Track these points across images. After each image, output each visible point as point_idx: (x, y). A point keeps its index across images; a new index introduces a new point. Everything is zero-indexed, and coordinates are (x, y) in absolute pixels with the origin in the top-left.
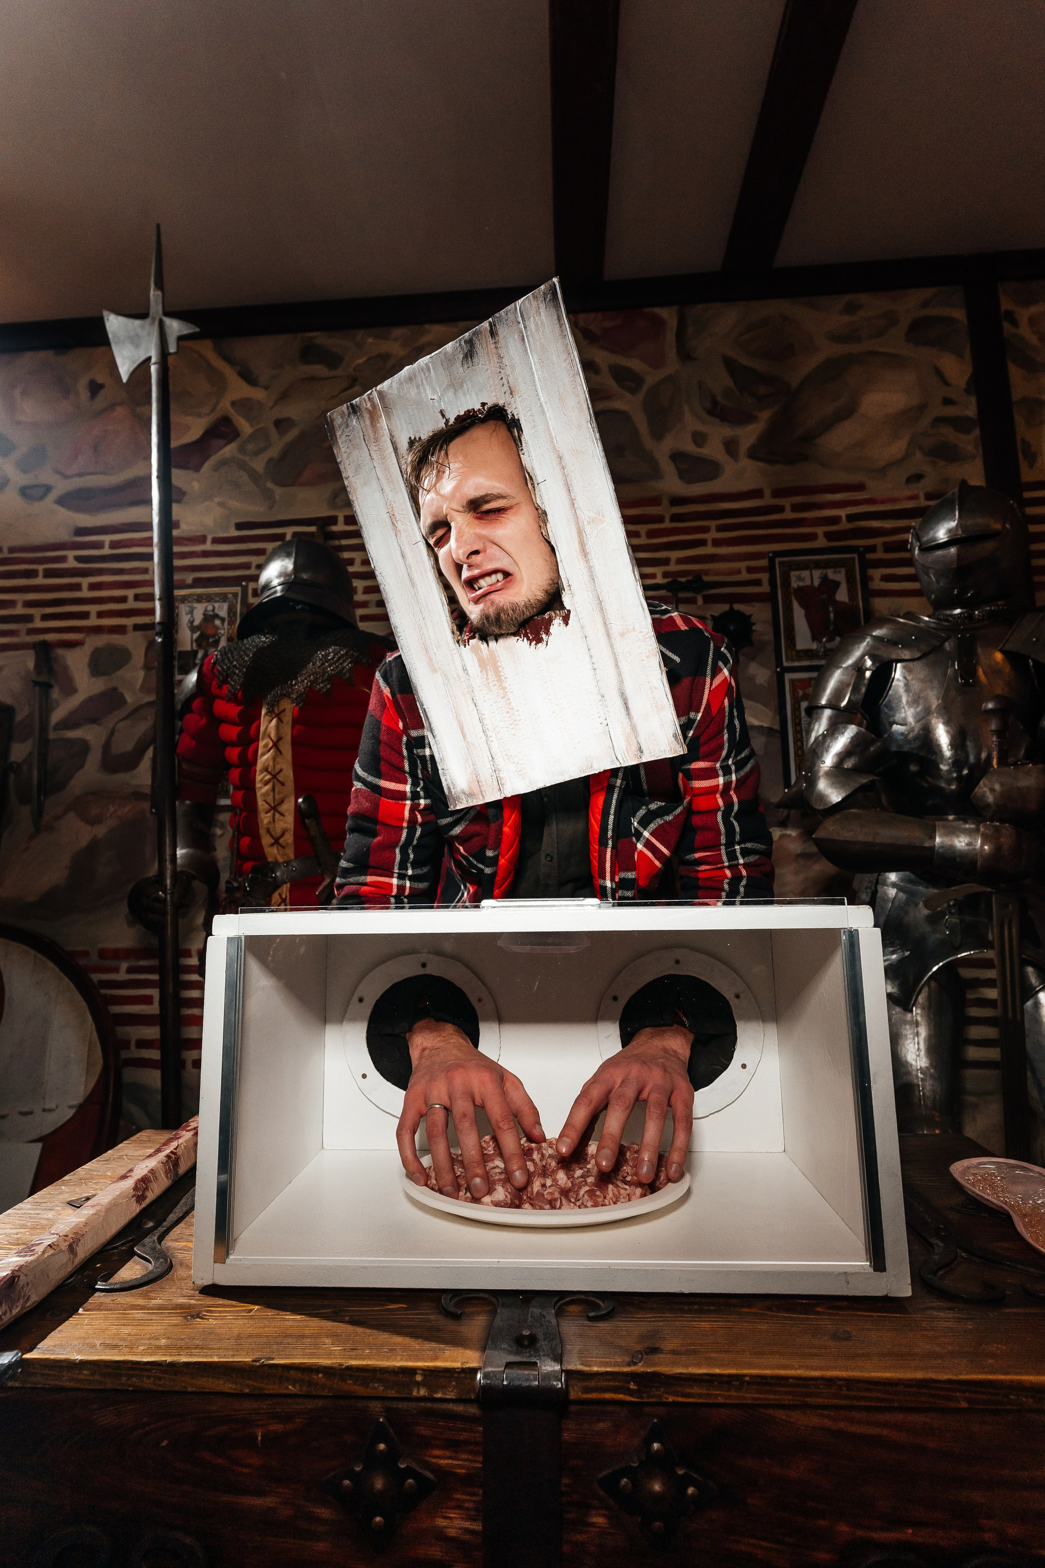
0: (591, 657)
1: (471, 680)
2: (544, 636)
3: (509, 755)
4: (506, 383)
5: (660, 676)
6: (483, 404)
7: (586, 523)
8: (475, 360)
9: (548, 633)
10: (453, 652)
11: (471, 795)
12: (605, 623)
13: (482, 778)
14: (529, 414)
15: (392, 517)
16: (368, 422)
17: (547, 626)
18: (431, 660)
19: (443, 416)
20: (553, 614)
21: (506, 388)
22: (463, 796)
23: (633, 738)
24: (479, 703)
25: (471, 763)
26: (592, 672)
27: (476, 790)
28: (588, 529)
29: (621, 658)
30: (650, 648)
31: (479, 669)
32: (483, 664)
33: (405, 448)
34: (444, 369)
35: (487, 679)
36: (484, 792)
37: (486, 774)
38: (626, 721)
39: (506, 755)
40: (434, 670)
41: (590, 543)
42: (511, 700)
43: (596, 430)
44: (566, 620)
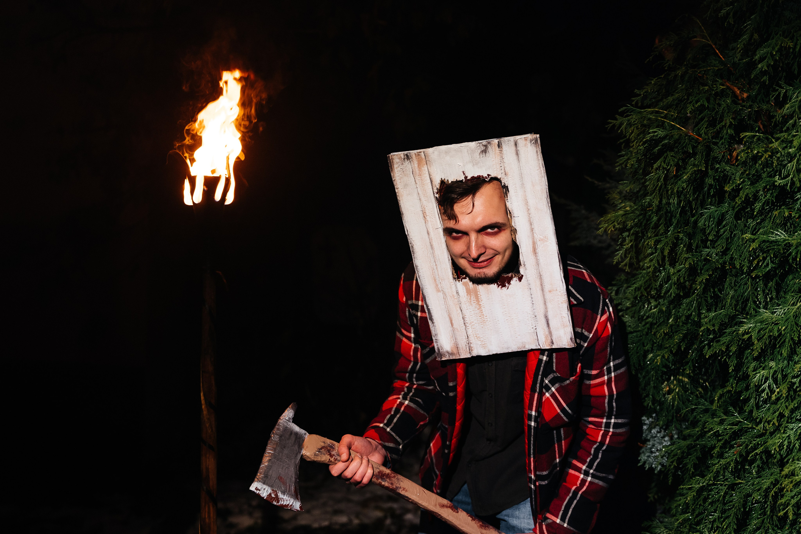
0: (532, 298)
1: (461, 298)
2: (507, 284)
3: (478, 336)
4: (503, 169)
5: (567, 312)
6: (489, 175)
7: (538, 240)
8: (487, 154)
9: (509, 283)
10: (452, 284)
11: (452, 354)
12: (541, 285)
13: (460, 346)
14: (514, 186)
15: (424, 213)
16: (416, 165)
17: (509, 280)
18: (437, 285)
19: (464, 174)
20: (514, 275)
21: (503, 171)
22: (447, 354)
23: (549, 337)
24: (463, 310)
25: (454, 338)
26: (531, 305)
27: (455, 351)
28: (539, 243)
29: (548, 301)
30: (564, 299)
31: (466, 294)
32: (468, 292)
33: (438, 183)
34: (469, 154)
35: (470, 299)
36: (460, 353)
37: (462, 343)
38: (546, 329)
39: (476, 336)
40: (438, 291)
41: (539, 249)
42: (483, 311)
43: (549, 202)
44: (520, 279)
